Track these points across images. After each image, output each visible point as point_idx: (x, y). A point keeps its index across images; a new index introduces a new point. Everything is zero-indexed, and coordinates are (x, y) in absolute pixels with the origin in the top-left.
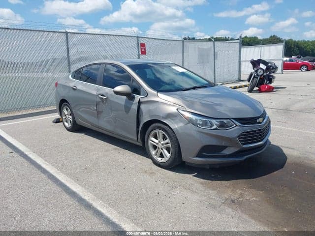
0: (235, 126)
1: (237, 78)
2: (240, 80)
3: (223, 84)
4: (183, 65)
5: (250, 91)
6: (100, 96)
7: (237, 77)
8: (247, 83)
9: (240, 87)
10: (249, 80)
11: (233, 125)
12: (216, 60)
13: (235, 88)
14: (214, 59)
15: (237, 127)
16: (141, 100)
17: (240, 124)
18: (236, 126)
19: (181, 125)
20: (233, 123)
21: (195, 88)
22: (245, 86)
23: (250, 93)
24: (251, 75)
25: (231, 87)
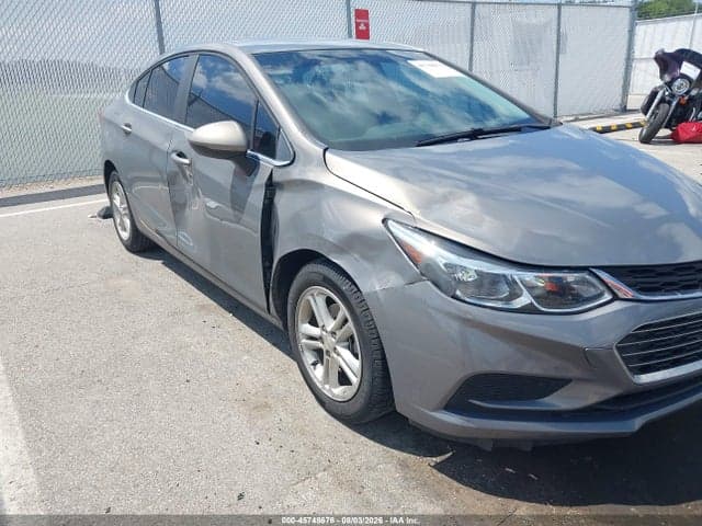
0: (608, 297)
1: (616, 103)
2: (624, 110)
3: (576, 120)
4: (471, 69)
5: (647, 139)
6: (174, 156)
7: (620, 101)
8: (640, 117)
9: (621, 128)
10: (645, 110)
11: (600, 295)
12: (561, 56)
13: (606, 130)
14: (558, 54)
15: (617, 306)
16: (276, 178)
17: (630, 294)
18: (615, 298)
19: (394, 280)
20: (602, 288)
21: (474, 135)
22: (636, 125)
23: (646, 146)
24: (654, 94)
25: (594, 130)
